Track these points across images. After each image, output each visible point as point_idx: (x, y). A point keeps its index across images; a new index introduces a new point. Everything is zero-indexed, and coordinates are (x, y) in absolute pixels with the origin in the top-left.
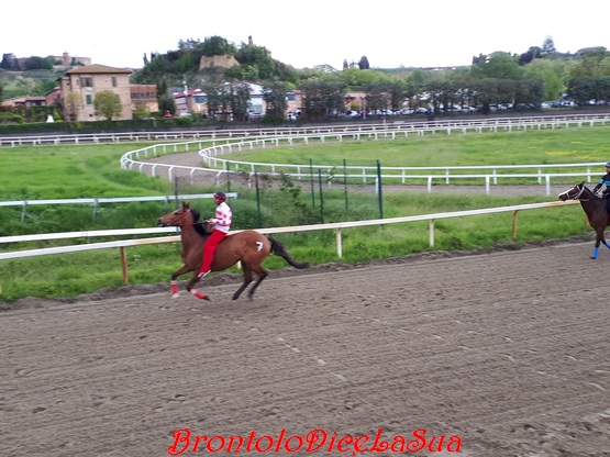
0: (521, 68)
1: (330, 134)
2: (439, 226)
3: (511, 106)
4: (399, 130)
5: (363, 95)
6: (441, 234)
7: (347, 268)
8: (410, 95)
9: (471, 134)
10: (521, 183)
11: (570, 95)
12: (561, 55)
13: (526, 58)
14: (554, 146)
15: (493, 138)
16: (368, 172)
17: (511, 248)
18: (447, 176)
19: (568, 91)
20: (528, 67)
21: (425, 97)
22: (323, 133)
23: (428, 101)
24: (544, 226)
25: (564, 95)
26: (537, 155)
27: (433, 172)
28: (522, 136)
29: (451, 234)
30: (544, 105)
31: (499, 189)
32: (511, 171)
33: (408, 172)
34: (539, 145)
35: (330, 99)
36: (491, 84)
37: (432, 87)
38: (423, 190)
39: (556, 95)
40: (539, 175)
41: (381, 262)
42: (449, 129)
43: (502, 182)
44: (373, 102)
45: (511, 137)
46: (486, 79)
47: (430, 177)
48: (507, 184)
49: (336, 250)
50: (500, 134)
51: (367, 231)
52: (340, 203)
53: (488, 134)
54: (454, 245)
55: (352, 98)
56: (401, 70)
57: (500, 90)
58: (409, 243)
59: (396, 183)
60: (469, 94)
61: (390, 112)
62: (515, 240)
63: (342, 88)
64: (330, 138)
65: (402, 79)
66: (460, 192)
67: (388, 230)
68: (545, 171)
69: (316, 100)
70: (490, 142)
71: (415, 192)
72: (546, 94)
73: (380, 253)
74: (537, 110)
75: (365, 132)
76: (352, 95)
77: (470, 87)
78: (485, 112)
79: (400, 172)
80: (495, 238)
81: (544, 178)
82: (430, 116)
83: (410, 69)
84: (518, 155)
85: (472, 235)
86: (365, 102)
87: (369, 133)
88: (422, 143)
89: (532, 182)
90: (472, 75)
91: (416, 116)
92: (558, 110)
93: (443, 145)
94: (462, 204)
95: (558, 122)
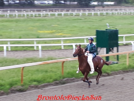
10: (25, 50)
14: (43, 28)
17: (21, 91)
24: (39, 76)
26: (34, 33)
30: (36, 2)
31: (12, 53)
34: (34, 27)
40: (35, 45)
43: (14, 49)
45: (17, 21)
48: (16, 51)
50: (11, 19)
62: (22, 86)
68: (38, 42)
80: (11, 85)
81: (38, 47)
89: (31, 49)
95: (44, 13)
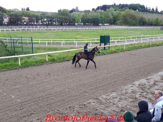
0: (70, 14)
1: (18, 29)
2: (49, 55)
3: (68, 24)
4: (38, 29)
5: (28, 18)
6: (50, 58)
7: (22, 68)
8: (41, 19)
9: (58, 30)
10: (70, 44)
11: (82, 22)
12: (80, 11)
13: (72, 11)
14: (78, 34)
15: (64, 32)
16: (29, 40)
17: (68, 61)
18: (52, 42)
19: (82, 21)
20: (72, 14)
21: (45, 20)
22: (15, 29)
23: (46, 21)
25: (81, 22)
26: (74, 37)
27: (48, 40)
28: (71, 32)
29: (52, 58)
30: (76, 24)
31: (65, 45)
32: (68, 41)
33: (41, 40)
34: (75, 34)
35: (18, 19)
36: (63, 18)
37: (47, 17)
38: (45, 45)
39: (79, 22)
41: (32, 66)
42: (52, 29)
44: (31, 20)
45: (68, 32)
46: (62, 16)
47: (47, 42)
48: (67, 44)
49: (19, 63)
50: (65, 31)
51: (28, 57)
52: (20, 49)
53: (62, 31)
54: (53, 60)
55: (24, 19)
56: (39, 12)
57: (65, 19)
58: (41, 60)
59: (37, 43)
60: (57, 20)
61: (36, 23)
62: (68, 59)
63: (21, 16)
64: (18, 30)
65: (39, 15)
66: (55, 46)
67: (35, 57)
68: (76, 41)
69: (13, 19)
70: (63, 33)
71: (43, 46)
72: (76, 21)
73: (32, 64)
74: (74, 25)
75: (28, 29)
76: (24, 18)
77: (57, 18)
78: (61, 25)
79: (39, 40)
80: (64, 58)
81: (76, 43)
82: (47, 25)
83: (41, 12)
84: (70, 37)
85: (58, 58)
86: (28, 20)
87: (30, 29)
88: (45, 32)
90: (58, 15)
91: (43, 25)
92: (79, 25)
93: (51, 33)
94: (56, 49)
95: (79, 28)
